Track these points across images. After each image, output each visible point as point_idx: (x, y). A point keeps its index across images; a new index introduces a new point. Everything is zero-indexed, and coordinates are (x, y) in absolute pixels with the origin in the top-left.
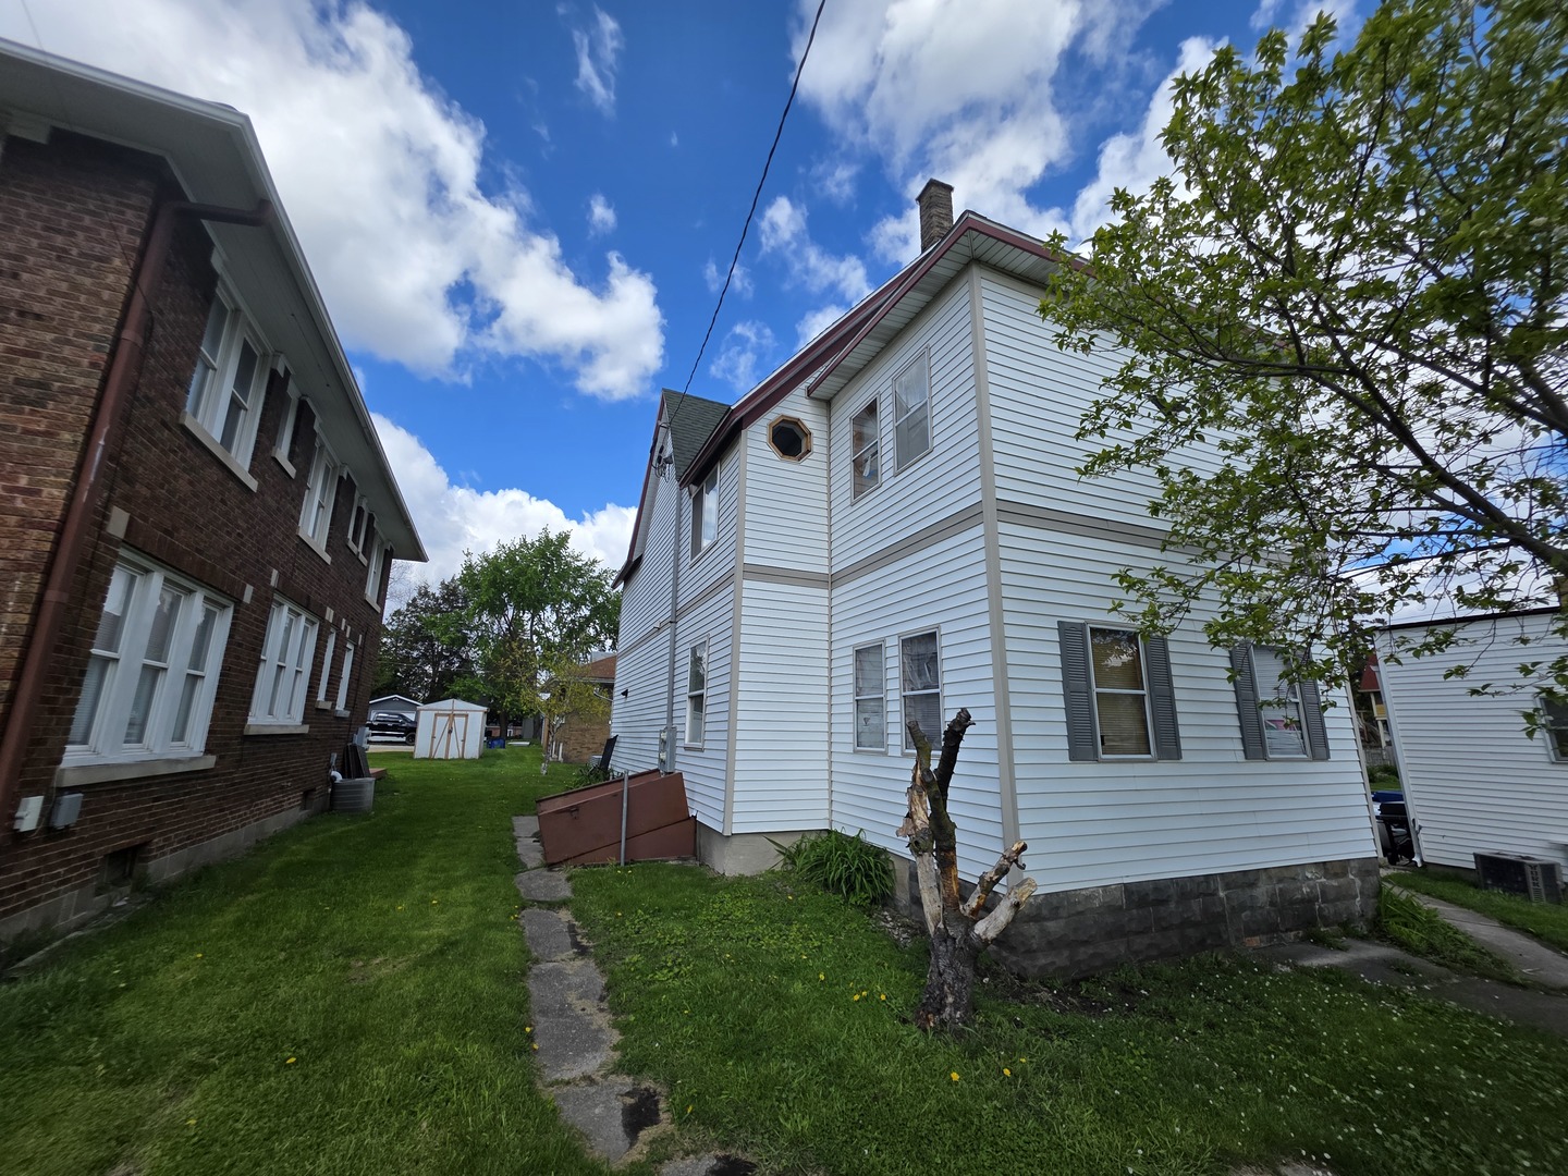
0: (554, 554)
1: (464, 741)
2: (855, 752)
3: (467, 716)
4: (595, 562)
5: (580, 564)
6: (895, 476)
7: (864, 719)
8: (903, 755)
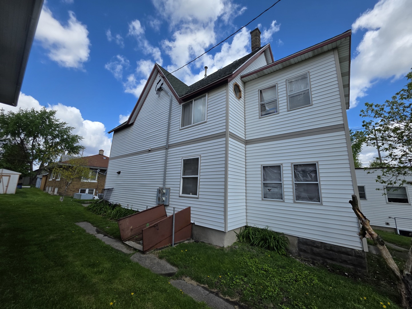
0: (48, 117)
1: (7, 186)
2: (263, 200)
3: (10, 176)
4: (65, 123)
5: (58, 123)
6: (288, 111)
7: (268, 189)
8: (295, 202)
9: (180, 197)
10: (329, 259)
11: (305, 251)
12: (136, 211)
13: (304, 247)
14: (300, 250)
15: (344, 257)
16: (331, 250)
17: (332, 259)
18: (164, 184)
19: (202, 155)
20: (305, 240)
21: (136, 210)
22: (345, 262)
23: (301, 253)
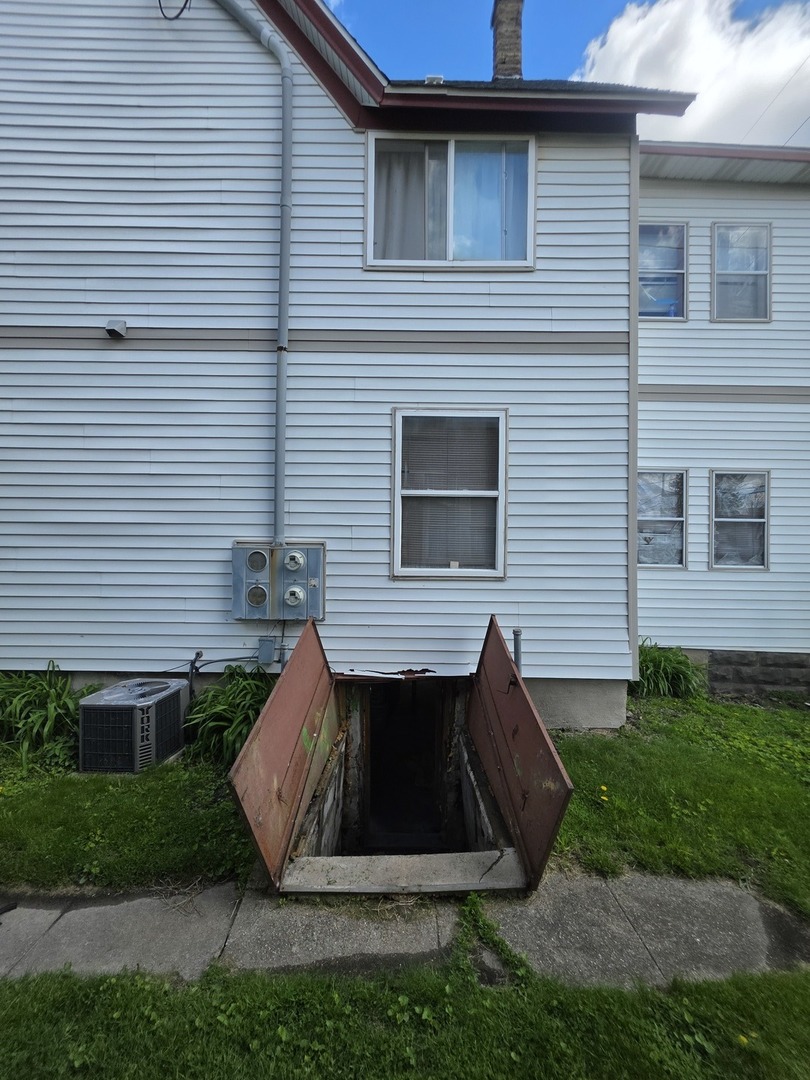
6: (711, 322)
7: (645, 539)
8: (710, 569)
9: (395, 578)
10: (766, 683)
11: (724, 679)
12: (44, 672)
13: (721, 671)
14: (714, 678)
15: (794, 672)
16: (776, 665)
17: (773, 683)
18: (275, 526)
19: (513, 411)
20: (726, 655)
21: (42, 667)
22: (796, 682)
23: (716, 685)
